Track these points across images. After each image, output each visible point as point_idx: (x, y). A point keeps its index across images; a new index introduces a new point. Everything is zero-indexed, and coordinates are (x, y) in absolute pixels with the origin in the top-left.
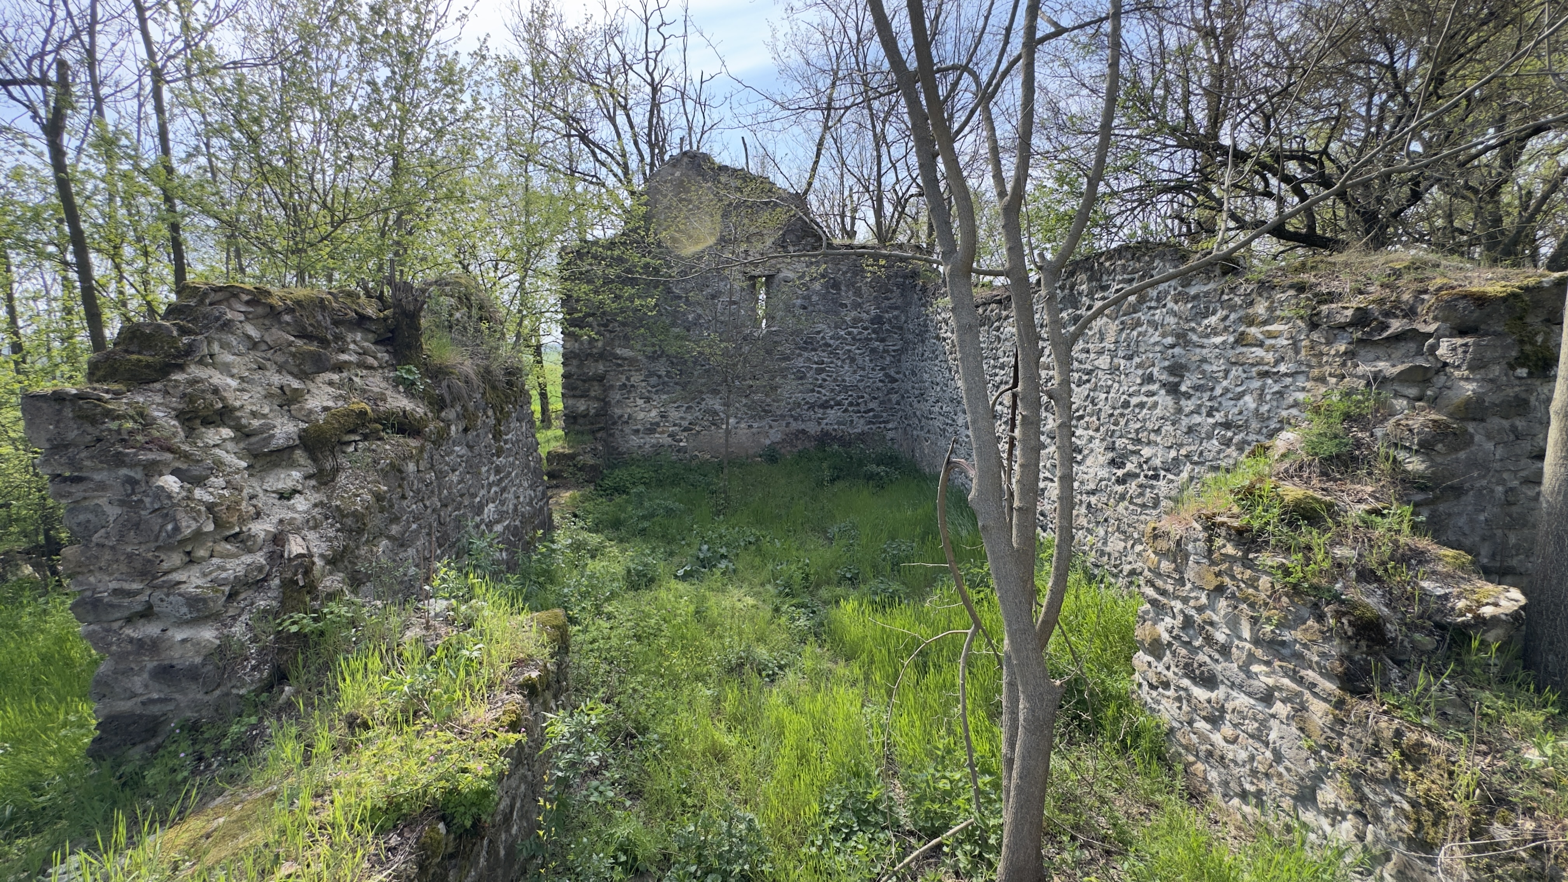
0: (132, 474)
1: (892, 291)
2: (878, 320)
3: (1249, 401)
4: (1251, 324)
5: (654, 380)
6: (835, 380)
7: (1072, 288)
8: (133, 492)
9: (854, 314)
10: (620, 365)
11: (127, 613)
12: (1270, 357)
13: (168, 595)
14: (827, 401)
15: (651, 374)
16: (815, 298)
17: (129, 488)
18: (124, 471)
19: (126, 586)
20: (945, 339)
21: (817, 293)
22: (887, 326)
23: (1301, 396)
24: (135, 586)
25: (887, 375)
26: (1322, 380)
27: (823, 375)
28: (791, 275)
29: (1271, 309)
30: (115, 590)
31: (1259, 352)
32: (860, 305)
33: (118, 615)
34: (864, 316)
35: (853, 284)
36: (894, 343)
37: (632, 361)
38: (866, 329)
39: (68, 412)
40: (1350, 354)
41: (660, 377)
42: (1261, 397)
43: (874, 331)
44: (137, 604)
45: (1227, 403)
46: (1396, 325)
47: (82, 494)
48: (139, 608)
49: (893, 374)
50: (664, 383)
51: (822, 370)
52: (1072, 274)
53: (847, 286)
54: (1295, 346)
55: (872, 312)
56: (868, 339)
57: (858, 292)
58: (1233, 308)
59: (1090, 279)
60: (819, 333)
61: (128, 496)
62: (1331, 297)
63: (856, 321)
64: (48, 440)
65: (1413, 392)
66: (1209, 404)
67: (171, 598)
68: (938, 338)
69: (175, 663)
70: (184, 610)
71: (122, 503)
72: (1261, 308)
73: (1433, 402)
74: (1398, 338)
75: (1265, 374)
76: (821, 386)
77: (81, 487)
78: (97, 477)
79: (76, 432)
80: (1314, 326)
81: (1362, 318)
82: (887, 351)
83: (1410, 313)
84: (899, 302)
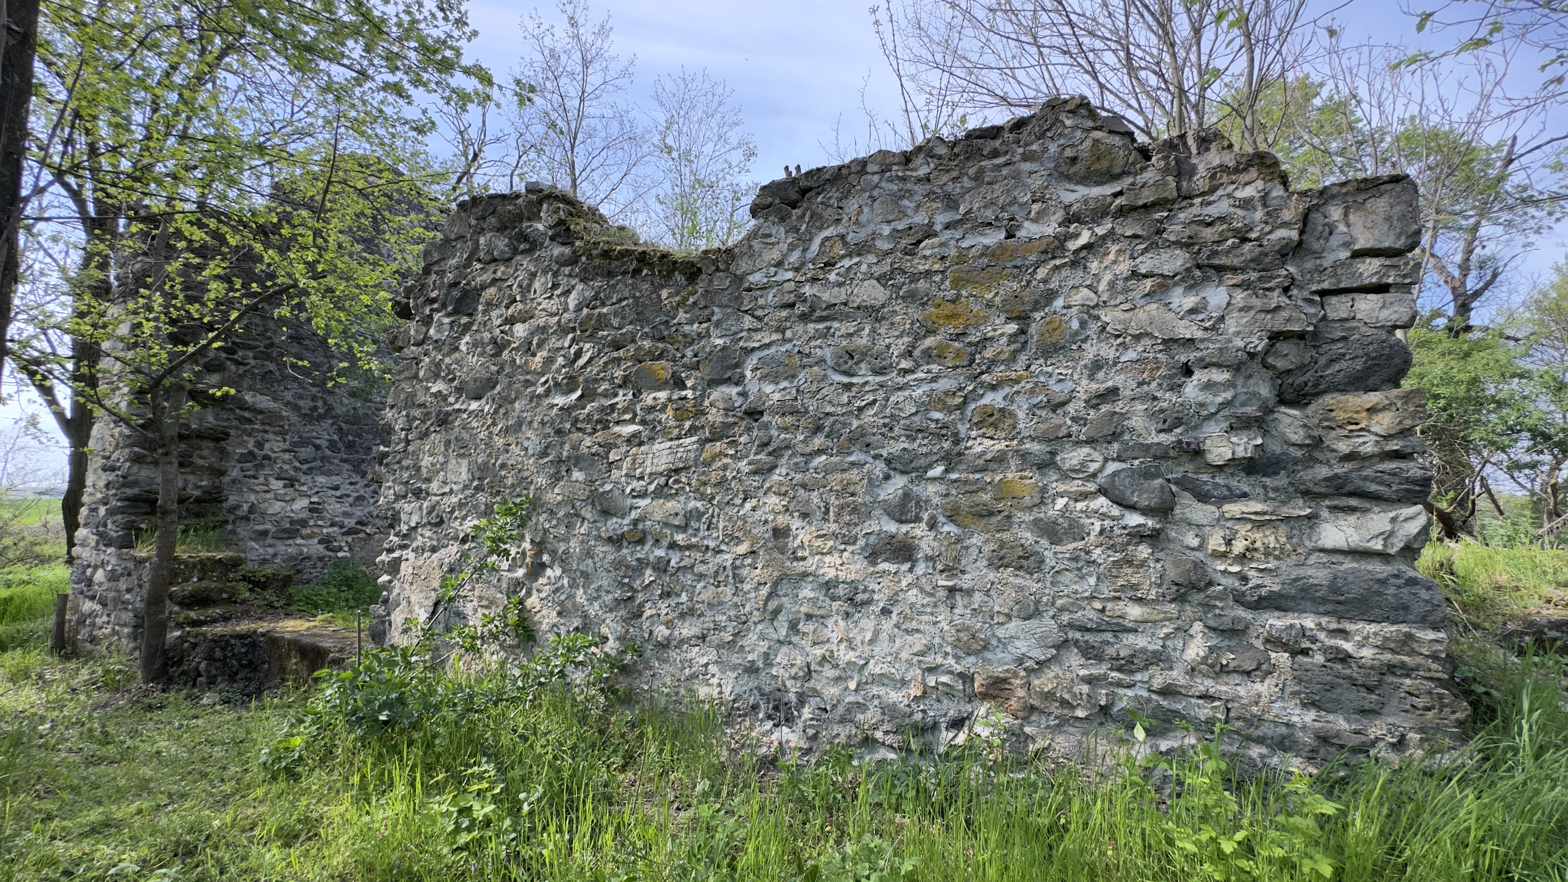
10: (250, 421)
37: (270, 418)
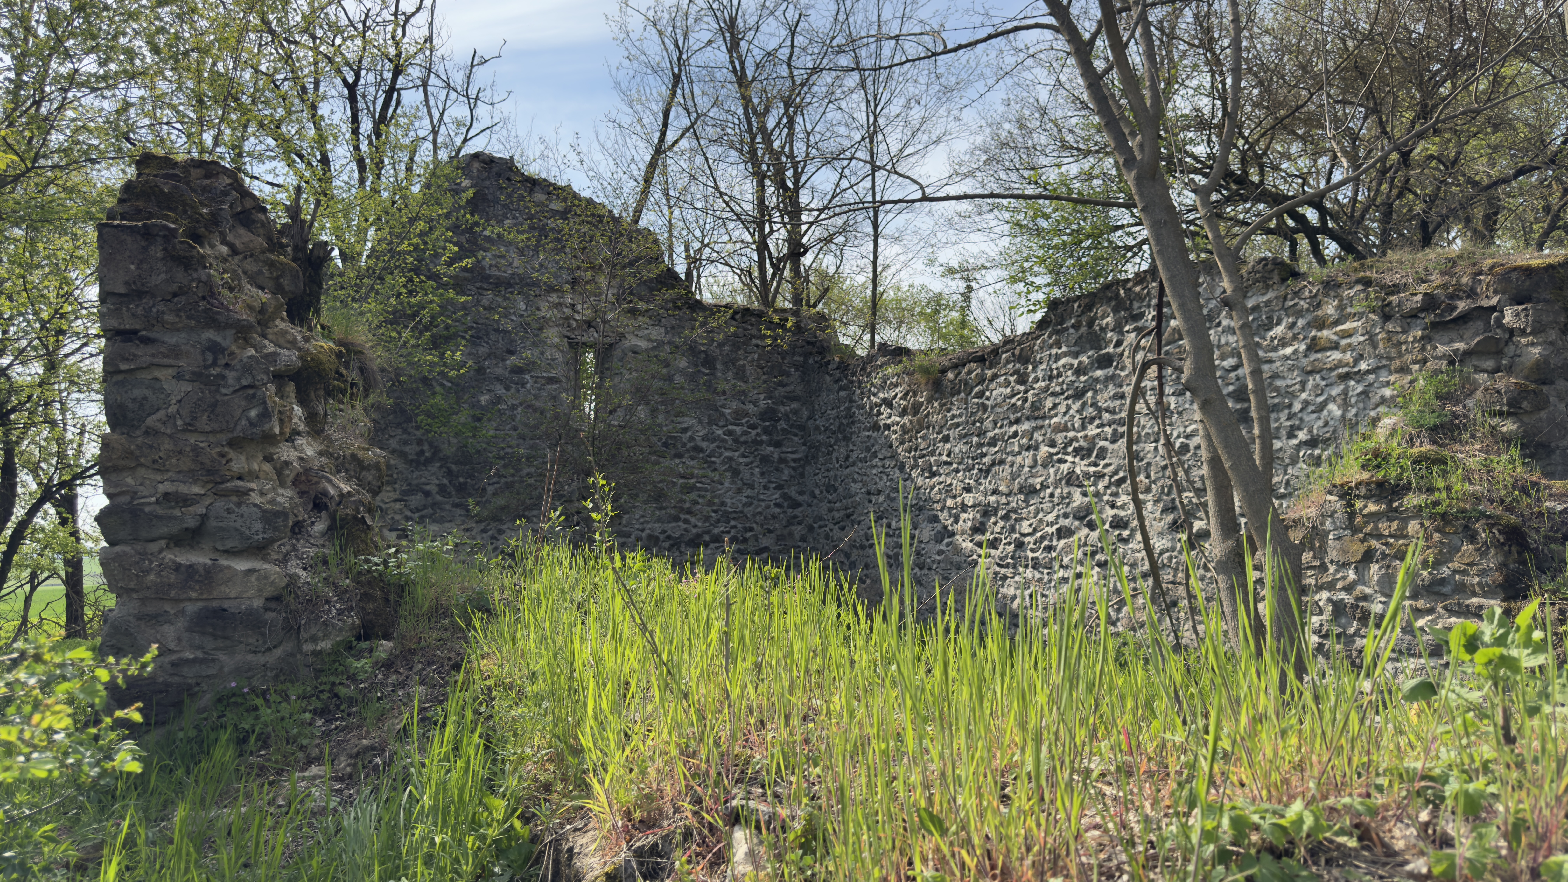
0: (219, 339)
1: (788, 375)
2: (769, 415)
3: (1334, 409)
4: (1321, 326)
5: (416, 500)
6: (710, 503)
7: (1090, 324)
8: (214, 364)
9: (734, 405)
11: (175, 529)
12: (1348, 357)
13: (239, 505)
14: (699, 536)
15: (413, 489)
16: (678, 379)
17: (210, 357)
18: (210, 334)
19: (184, 489)
20: (887, 427)
21: (682, 372)
22: (782, 424)
23: (1387, 392)
24: (196, 490)
25: (785, 496)
26: (1404, 370)
27: (693, 495)
28: (643, 344)
29: (1341, 308)
30: (166, 495)
31: (1336, 355)
32: (744, 393)
33: (164, 530)
34: (750, 407)
35: (733, 361)
36: (794, 449)
38: (753, 427)
39: (157, 251)
40: (1426, 339)
41: (427, 494)
42: (1345, 405)
43: (766, 431)
44: (190, 517)
45: (1309, 418)
46: (1462, 305)
47: (148, 359)
48: (191, 523)
49: (793, 494)
50: (434, 505)
51: (691, 489)
52: (1089, 307)
53: (725, 364)
54: (1372, 340)
55: (762, 403)
56: (757, 443)
57: (741, 375)
58: (1299, 314)
59: (1116, 311)
60: (685, 430)
61: (207, 367)
62: (1395, 289)
63: (739, 415)
64: (127, 283)
65: (1489, 364)
66: (1289, 423)
67: (244, 508)
68: (876, 427)
69: (226, 605)
70: (258, 526)
71: (197, 377)
72: (1330, 309)
73: (1510, 370)
74: (1464, 318)
75: (1346, 377)
76: (689, 512)
77: (150, 349)
78: (171, 339)
79: (163, 276)
80: (1386, 317)
81: (1430, 302)
82: (782, 460)
83: (1471, 294)
84: (799, 390)
